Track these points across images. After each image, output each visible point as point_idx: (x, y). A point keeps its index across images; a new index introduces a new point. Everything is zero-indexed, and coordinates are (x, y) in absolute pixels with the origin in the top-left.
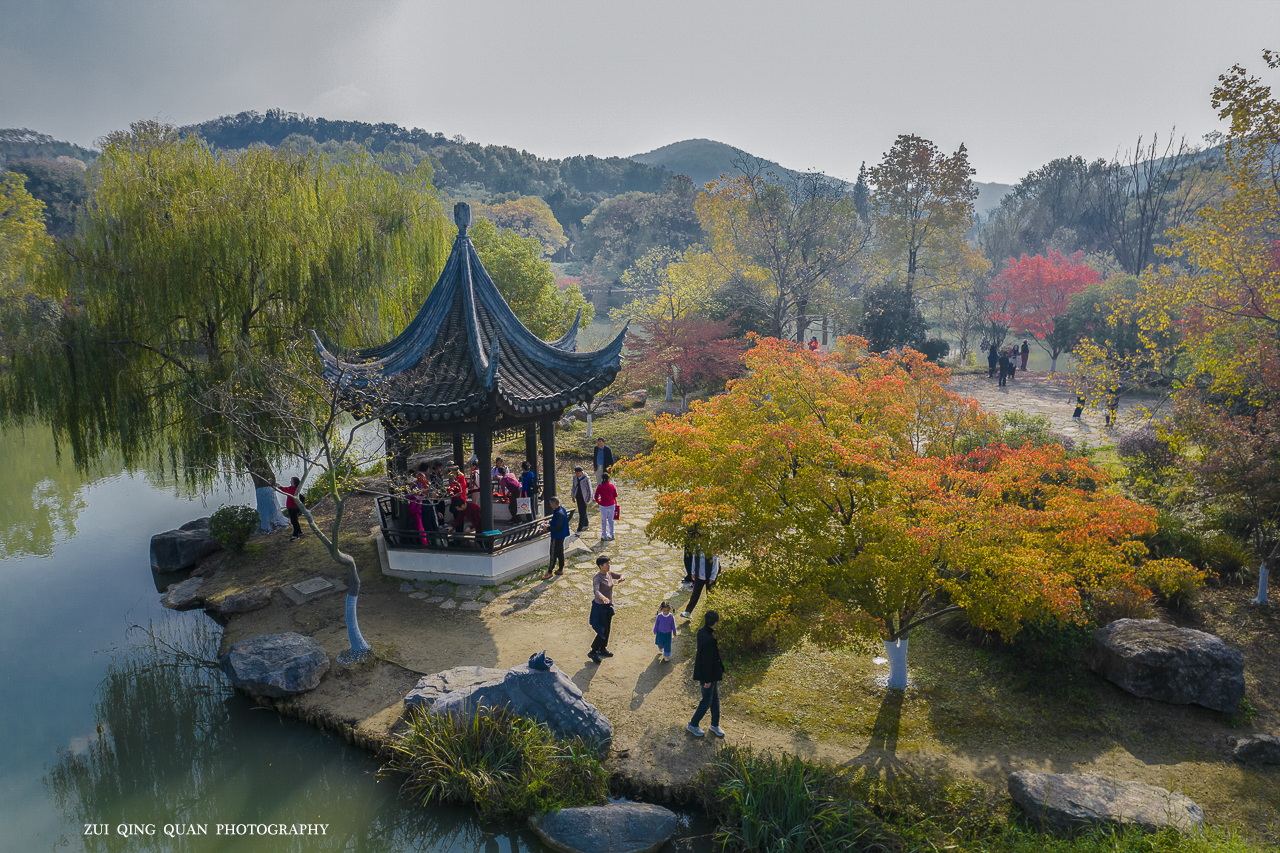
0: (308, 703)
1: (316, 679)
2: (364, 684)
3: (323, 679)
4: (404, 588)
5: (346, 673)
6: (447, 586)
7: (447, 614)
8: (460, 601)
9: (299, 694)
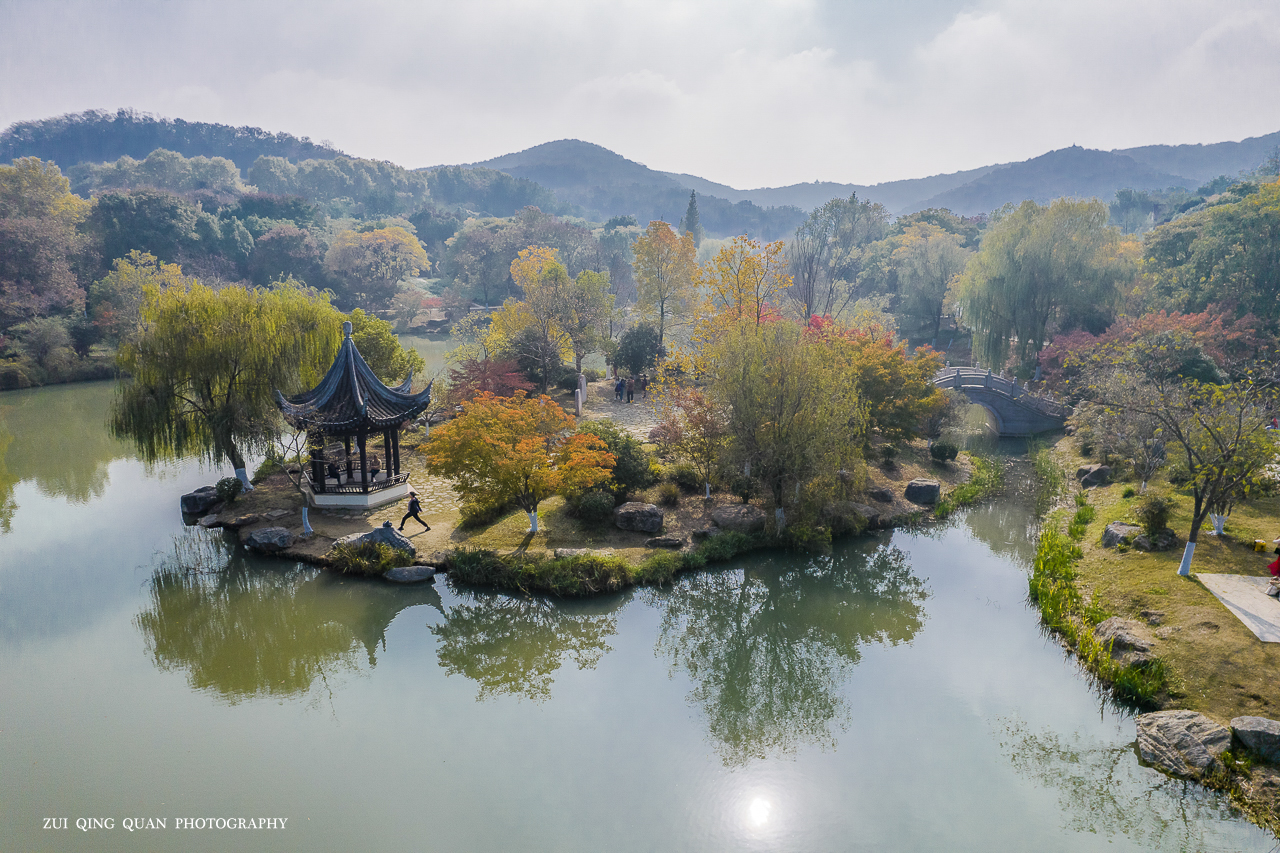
0: (289, 551)
1: (291, 543)
2: (313, 544)
3: (294, 543)
4: (323, 512)
5: (304, 541)
6: (345, 510)
7: (347, 521)
8: (354, 515)
9: (285, 548)
